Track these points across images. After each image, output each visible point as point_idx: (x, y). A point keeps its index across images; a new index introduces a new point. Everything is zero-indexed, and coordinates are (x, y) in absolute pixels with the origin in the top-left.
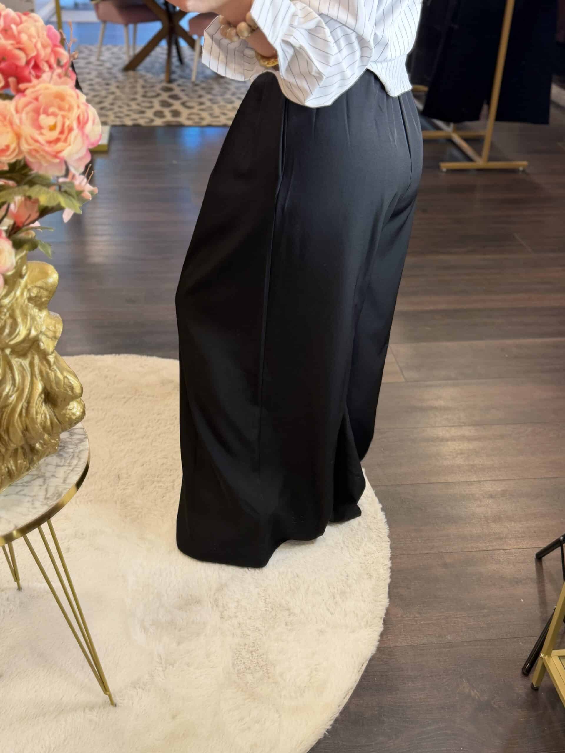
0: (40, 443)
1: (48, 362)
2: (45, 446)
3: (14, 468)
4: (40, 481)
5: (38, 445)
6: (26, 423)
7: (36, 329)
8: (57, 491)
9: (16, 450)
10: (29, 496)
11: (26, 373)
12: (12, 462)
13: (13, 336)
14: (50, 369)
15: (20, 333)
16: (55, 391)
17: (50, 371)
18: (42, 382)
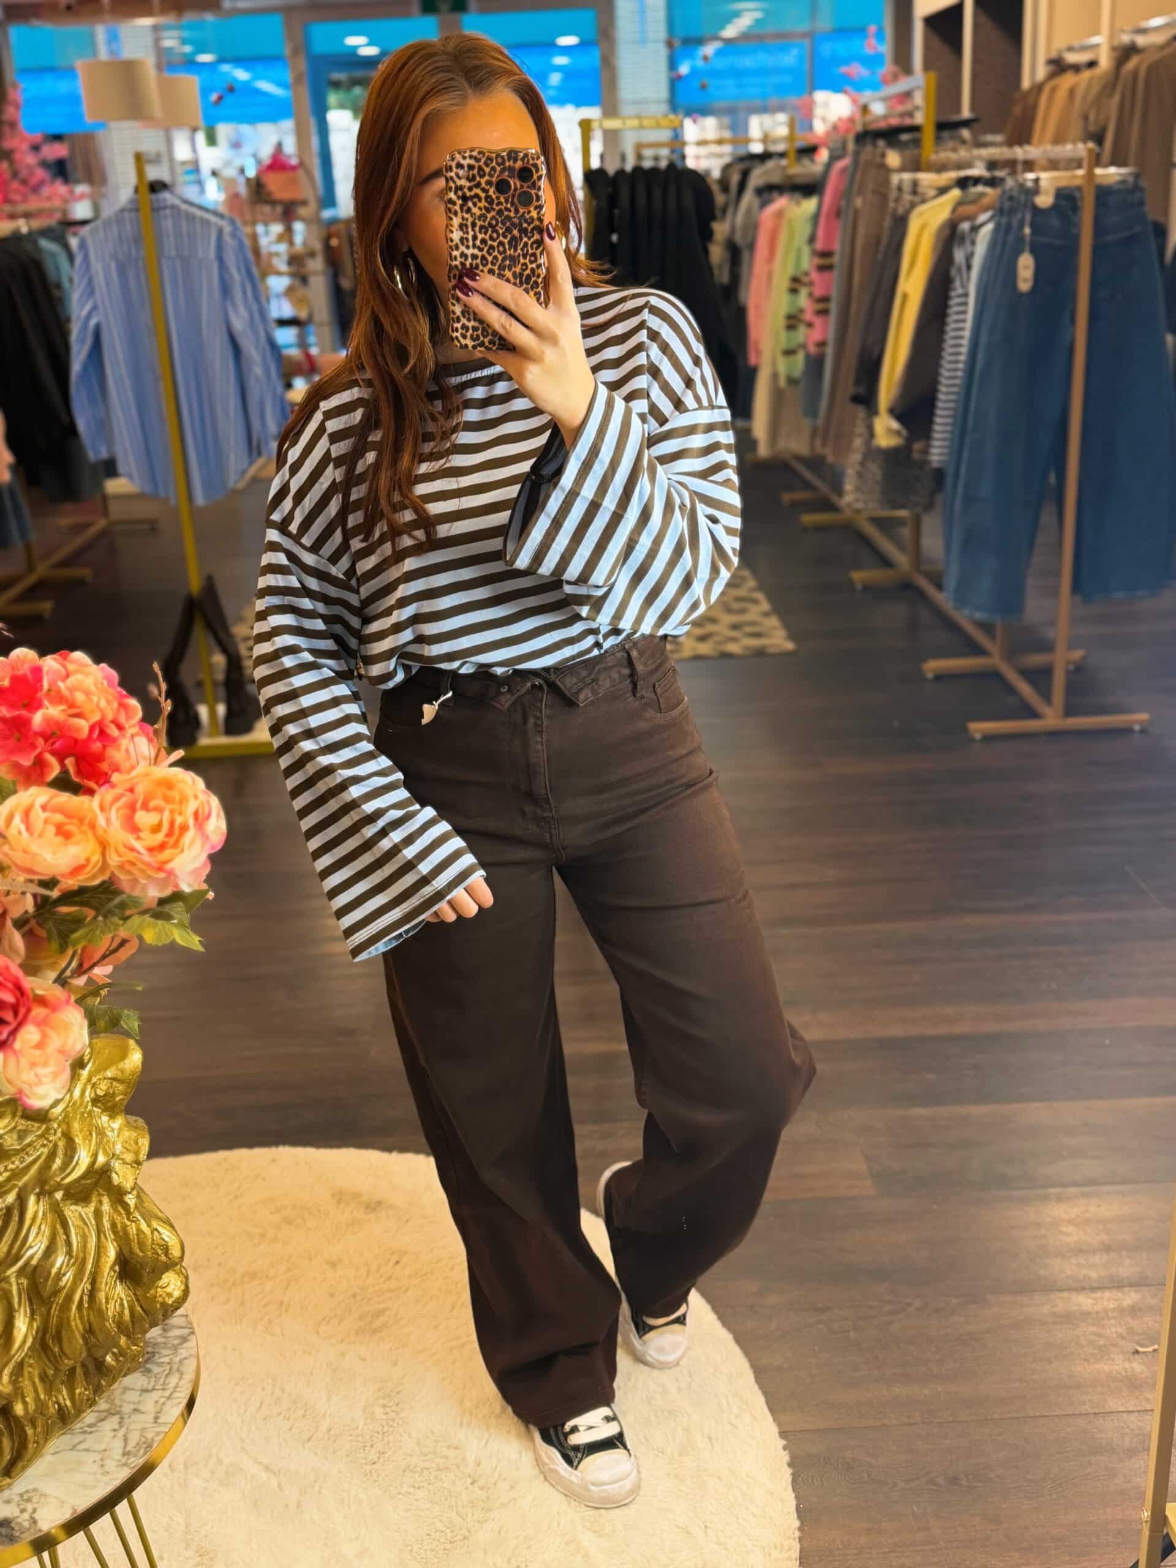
0: (114, 1354)
1: (126, 1206)
2: (121, 1359)
3: (68, 1403)
4: (114, 1421)
5: (108, 1358)
6: (88, 1319)
7: (106, 1153)
8: (143, 1439)
9: (72, 1371)
10: (94, 1451)
11: (89, 1231)
12: (65, 1392)
13: (67, 1171)
14: (128, 1219)
15: (79, 1164)
16: (138, 1256)
17: (128, 1223)
18: (115, 1244)
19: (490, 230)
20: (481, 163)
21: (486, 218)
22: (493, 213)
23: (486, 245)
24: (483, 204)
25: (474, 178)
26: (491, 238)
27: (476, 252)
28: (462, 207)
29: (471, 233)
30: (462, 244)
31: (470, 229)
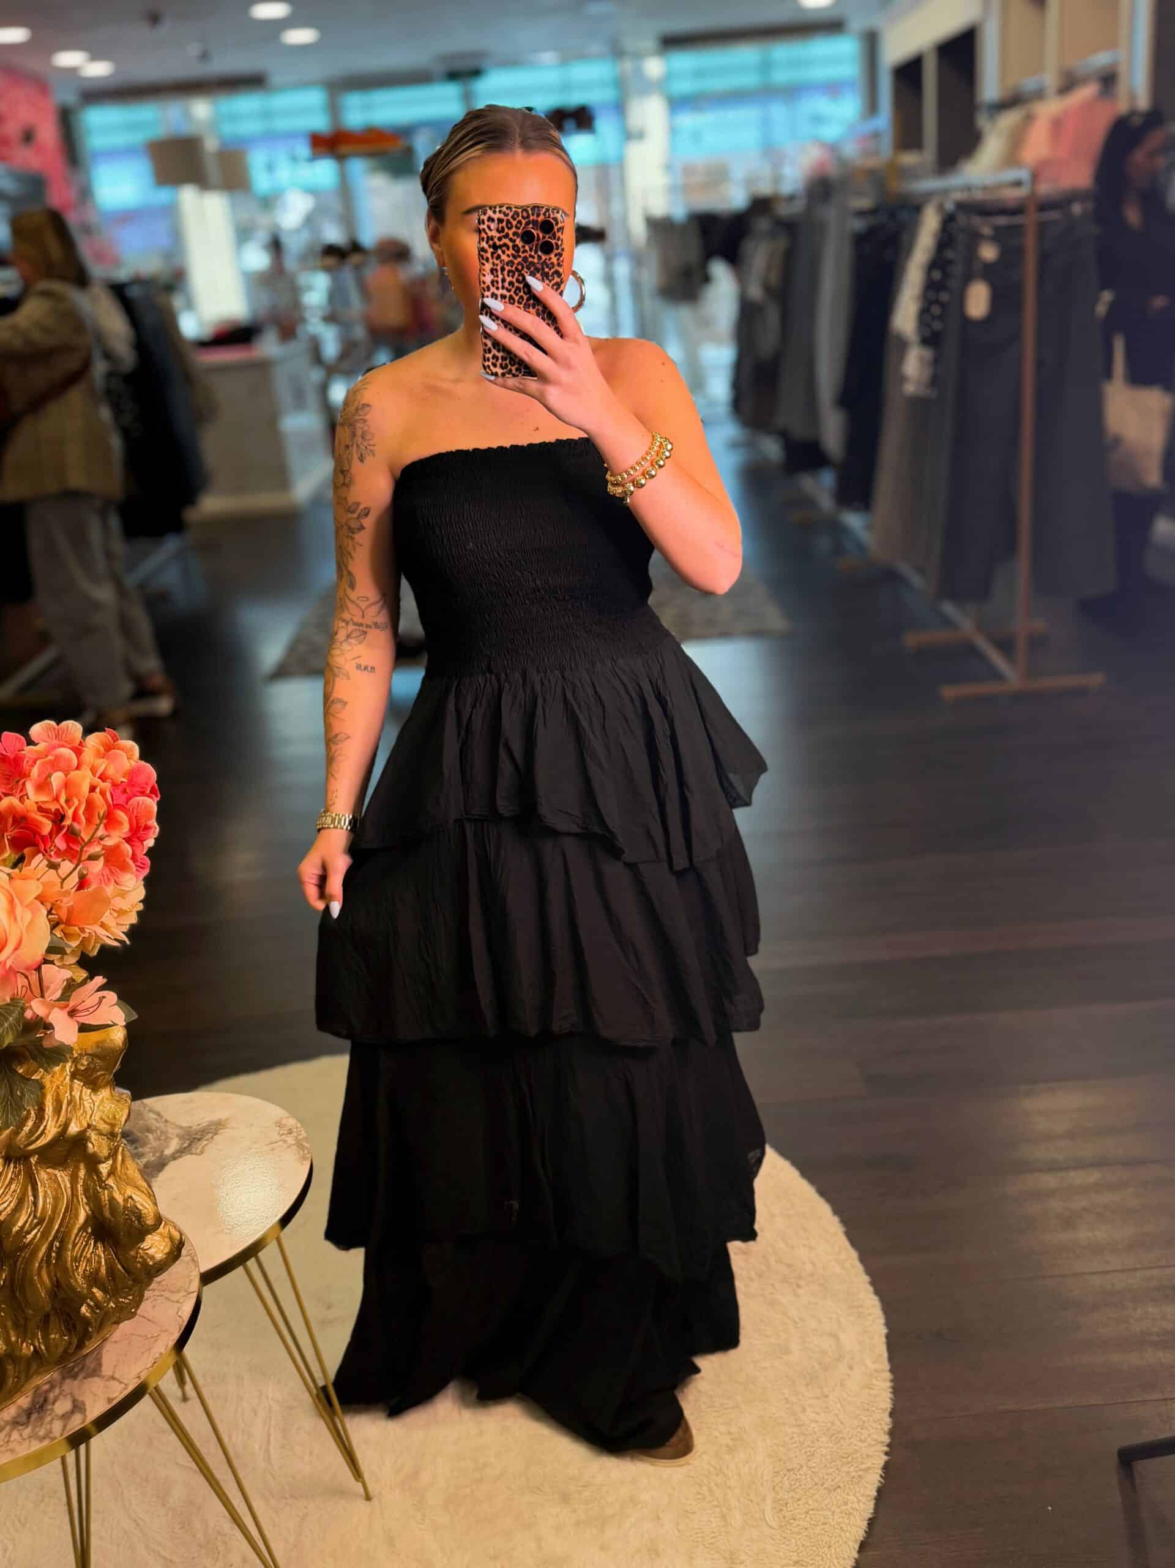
0: (89, 1305)
1: (98, 1173)
2: (98, 1311)
3: (43, 1347)
5: (84, 1309)
6: (56, 1276)
7: (80, 1122)
9: (46, 1319)
12: (40, 1337)
13: (33, 1138)
14: (101, 1185)
15: (46, 1131)
16: (110, 1221)
17: (101, 1190)
18: (87, 1208)
19: (517, 273)
20: (509, 217)
21: (513, 263)
22: (519, 260)
23: (513, 287)
24: (511, 251)
25: (503, 230)
26: (518, 281)
27: (505, 292)
28: (492, 254)
29: (501, 276)
30: (493, 285)
31: (499, 273)
